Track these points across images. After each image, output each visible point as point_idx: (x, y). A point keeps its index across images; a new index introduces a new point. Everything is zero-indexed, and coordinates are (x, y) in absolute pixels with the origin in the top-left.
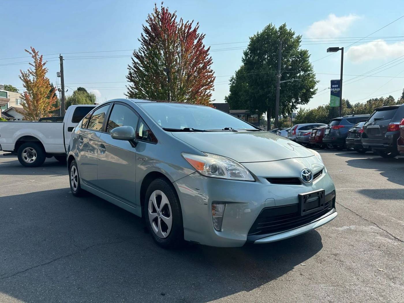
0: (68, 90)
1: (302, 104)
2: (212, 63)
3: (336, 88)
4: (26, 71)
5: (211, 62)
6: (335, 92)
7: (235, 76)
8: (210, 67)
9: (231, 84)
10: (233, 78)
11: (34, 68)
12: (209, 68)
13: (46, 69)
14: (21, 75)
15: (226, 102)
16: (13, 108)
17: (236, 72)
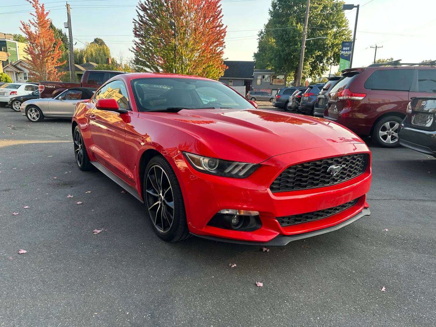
0: (76, 43)
1: (335, 65)
2: (223, 15)
3: (347, 50)
4: (27, 22)
5: (221, 15)
6: (346, 55)
7: (263, 31)
8: (221, 20)
9: (259, 39)
10: (262, 33)
11: (36, 19)
12: (221, 22)
13: (49, 20)
14: (22, 27)
15: (254, 59)
16: (22, 61)
17: (264, 25)
